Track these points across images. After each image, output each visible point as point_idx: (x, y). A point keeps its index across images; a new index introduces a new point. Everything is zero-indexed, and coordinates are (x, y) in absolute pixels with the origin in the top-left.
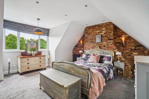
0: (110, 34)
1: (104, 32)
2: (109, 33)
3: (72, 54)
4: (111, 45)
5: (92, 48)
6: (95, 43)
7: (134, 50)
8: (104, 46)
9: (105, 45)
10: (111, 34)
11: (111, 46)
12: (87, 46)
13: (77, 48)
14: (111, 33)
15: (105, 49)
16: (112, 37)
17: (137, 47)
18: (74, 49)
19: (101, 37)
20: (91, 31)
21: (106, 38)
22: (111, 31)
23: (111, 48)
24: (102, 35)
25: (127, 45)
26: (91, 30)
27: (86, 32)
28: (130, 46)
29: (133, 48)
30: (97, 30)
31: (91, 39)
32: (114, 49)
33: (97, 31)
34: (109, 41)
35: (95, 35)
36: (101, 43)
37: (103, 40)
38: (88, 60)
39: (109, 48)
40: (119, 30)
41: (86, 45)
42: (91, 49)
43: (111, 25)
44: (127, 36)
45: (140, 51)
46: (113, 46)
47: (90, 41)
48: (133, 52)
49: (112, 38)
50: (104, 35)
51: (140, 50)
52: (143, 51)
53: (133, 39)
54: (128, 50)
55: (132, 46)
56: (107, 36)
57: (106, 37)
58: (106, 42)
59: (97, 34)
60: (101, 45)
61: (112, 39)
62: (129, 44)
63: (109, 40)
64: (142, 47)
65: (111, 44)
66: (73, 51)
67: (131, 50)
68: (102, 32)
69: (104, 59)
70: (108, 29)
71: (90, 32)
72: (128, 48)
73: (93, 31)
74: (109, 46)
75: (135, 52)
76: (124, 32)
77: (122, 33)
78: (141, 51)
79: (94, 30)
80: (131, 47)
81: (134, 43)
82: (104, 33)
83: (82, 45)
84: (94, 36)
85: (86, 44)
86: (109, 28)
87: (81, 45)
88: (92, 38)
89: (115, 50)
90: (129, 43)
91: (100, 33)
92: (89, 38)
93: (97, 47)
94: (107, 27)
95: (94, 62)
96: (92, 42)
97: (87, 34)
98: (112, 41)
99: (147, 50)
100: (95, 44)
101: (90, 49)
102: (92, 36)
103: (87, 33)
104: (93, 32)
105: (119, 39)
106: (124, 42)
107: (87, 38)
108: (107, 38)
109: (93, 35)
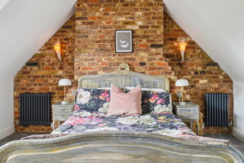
0: (155, 32)
1: (140, 23)
2: (153, 27)
3: (11, 94)
4: (159, 61)
5: (104, 69)
6: (114, 55)
7: (201, 72)
8: (142, 64)
9: (145, 60)
10: (158, 33)
11: (159, 64)
12: (86, 64)
13: (35, 68)
14: (158, 27)
15: (144, 73)
16: (160, 38)
17: (207, 68)
18: (24, 72)
19: (133, 37)
20: (98, 14)
21: (144, 41)
22: (158, 22)
23: (159, 69)
24: (133, 31)
25: (188, 62)
26: (98, 11)
27: (80, 14)
28: (193, 65)
29: (200, 69)
30: (120, 15)
31: (97, 42)
32: (166, 73)
33: (120, 19)
34: (153, 50)
35: (113, 29)
36: (133, 56)
37: (137, 47)
38: (100, 110)
39: (154, 69)
40: (170, 22)
41: (81, 60)
42: (101, 73)
43: (160, 7)
44: (189, 39)
45: (211, 75)
46: (164, 64)
47: (97, 46)
48: (199, 77)
49: (162, 43)
50: (140, 33)
51: (212, 73)
52: (215, 75)
53: (200, 48)
54: (189, 74)
55: (198, 65)
56: (148, 37)
57: (144, 37)
58: (145, 51)
59: (120, 27)
60: (134, 59)
61: (161, 46)
62: (192, 59)
63: (152, 46)
64: (216, 68)
65: (161, 59)
66: (17, 80)
67: (196, 73)
68: (133, 23)
69: (152, 101)
70: (152, 15)
71: (94, 18)
72: (190, 68)
73: (105, 14)
74: (156, 63)
75: (202, 79)
76: (182, 31)
77: (178, 31)
78: (213, 75)
79: (111, 13)
80: (195, 68)
81: (201, 57)
82: (141, 27)
83: (60, 57)
84: (108, 33)
85: (82, 56)
86: (155, 13)
87: (53, 60)
88: (101, 37)
89: (170, 73)
90: (192, 56)
91: (127, 23)
92: (91, 37)
93: (122, 66)
94: (148, 10)
95: (130, 113)
96: (102, 49)
97: (84, 23)
98: (160, 50)
99: (223, 73)
100: (113, 58)
101: (96, 73)
102: (103, 30)
103: (86, 18)
104: (107, 17)
105: (172, 46)
106: (183, 56)
107: (83, 36)
108: (148, 41)
109: (105, 28)
